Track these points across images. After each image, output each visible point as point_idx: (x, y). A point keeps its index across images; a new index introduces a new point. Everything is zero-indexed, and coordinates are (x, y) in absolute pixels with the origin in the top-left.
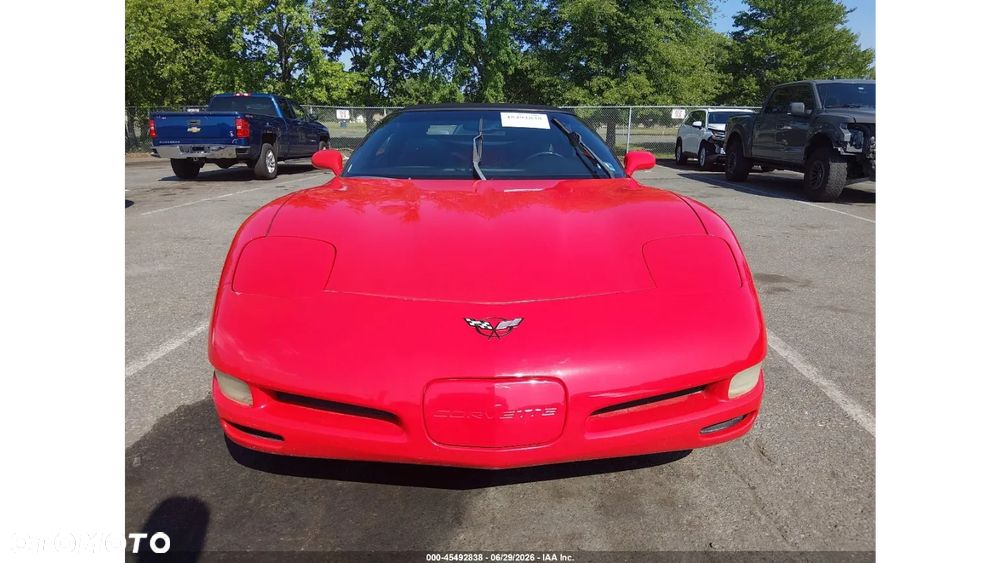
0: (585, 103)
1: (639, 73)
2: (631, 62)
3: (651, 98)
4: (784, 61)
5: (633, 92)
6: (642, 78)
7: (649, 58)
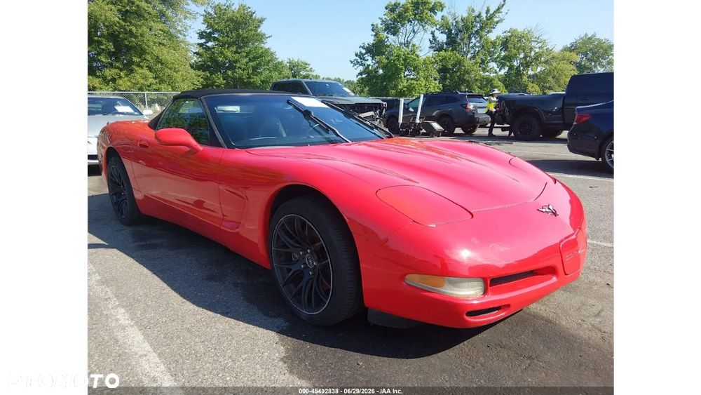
0: (101, 89)
1: (142, 67)
2: (136, 59)
3: (155, 87)
4: (238, 65)
5: (142, 81)
6: (146, 71)
7: (148, 57)
